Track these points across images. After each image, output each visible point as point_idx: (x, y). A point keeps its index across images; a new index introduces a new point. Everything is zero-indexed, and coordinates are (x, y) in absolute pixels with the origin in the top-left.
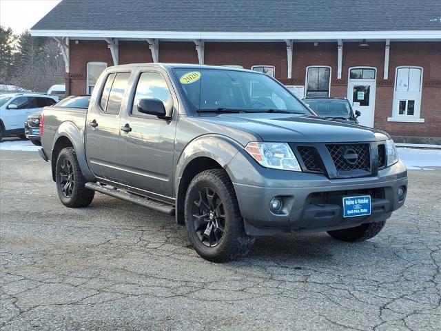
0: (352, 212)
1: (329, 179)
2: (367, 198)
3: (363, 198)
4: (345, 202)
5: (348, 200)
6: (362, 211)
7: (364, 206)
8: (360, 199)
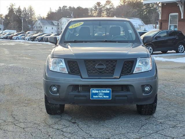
0: (97, 97)
1: (82, 78)
2: (108, 90)
3: (106, 90)
4: (92, 91)
5: (94, 90)
6: (104, 97)
7: (106, 94)
8: (104, 90)
